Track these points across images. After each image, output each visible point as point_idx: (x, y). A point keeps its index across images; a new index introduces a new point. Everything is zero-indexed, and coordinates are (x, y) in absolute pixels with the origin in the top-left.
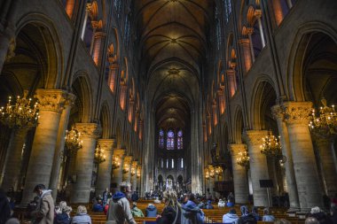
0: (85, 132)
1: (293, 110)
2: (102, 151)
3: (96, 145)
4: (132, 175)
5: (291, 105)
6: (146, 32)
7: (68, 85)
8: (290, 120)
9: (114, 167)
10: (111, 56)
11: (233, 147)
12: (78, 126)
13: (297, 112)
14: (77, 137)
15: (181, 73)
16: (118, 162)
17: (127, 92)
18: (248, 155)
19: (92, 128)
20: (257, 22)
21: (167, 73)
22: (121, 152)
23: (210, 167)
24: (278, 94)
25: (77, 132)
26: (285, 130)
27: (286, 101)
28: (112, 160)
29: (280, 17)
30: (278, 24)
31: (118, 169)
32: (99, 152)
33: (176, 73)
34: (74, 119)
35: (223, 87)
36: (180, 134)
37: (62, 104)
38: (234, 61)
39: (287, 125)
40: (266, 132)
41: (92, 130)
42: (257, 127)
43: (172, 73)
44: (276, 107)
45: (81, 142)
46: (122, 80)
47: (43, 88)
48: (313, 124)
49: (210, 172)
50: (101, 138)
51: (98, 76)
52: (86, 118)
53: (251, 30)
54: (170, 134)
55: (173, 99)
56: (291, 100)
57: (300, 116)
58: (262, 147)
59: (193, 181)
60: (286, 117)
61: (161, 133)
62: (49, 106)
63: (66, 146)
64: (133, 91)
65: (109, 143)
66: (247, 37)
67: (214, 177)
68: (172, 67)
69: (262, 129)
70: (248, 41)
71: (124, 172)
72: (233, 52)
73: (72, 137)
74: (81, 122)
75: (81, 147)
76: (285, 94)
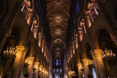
0: (31, 59)
1: (96, 52)
2: (36, 66)
3: (34, 64)
4: (45, 74)
5: (96, 50)
6: (50, 29)
7: (26, 44)
8: (96, 55)
9: (39, 71)
10: (40, 36)
11: (78, 64)
13: (98, 53)
15: (61, 41)
16: (41, 69)
17: (44, 47)
18: (83, 67)
20: (83, 26)
22: (42, 66)
23: (71, 71)
24: (91, 47)
25: (28, 60)
26: (95, 58)
27: (94, 49)
28: (39, 69)
29: (90, 25)
30: (90, 27)
31: (41, 72)
32: (35, 66)
34: (27, 55)
35: (74, 45)
37: (24, 50)
38: (77, 37)
39: (95, 57)
40: (88, 59)
41: (33, 59)
42: (85, 57)
43: (58, 41)
44: (91, 51)
45: (29, 63)
46: (43, 43)
47: (19, 45)
48: (103, 56)
49: (70, 73)
50: (36, 61)
52: (31, 55)
53: (82, 28)
55: (58, 49)
56: (96, 49)
57: (99, 54)
58: (87, 64)
59: (65, 76)
60: (95, 54)
61: (54, 60)
62: (20, 51)
63: (24, 64)
64: (46, 47)
65: (38, 63)
66: (80, 30)
67: (72, 74)
68: (58, 39)
70: (81, 32)
71: (42, 73)
72: (76, 35)
73: (26, 61)
74: (29, 56)
75: (29, 65)
76: (94, 47)
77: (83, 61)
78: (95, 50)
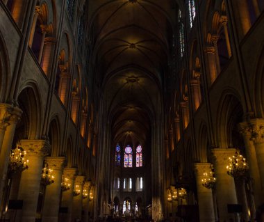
0: (31, 149)
1: (261, 127)
2: (51, 170)
3: (44, 164)
4: (83, 197)
5: (258, 122)
7: (14, 98)
8: (259, 139)
9: (63, 189)
10: (62, 63)
11: (198, 166)
12: (24, 143)
14: (22, 156)
15: (141, 81)
16: (67, 182)
17: (80, 102)
18: (214, 176)
19: (39, 145)
20: (223, 28)
21: (126, 81)
22: (72, 171)
23: (173, 188)
24: (245, 109)
25: (22, 150)
26: (253, 149)
27: (254, 117)
28: (61, 180)
29: (247, 25)
30: (245, 33)
31: (69, 191)
32: (47, 172)
33: (135, 81)
34: (20, 135)
35: (186, 98)
36: (139, 149)
37: (6, 120)
38: (198, 70)
39: (255, 144)
40: (234, 150)
41: (40, 147)
42: (224, 144)
43: (130, 81)
44: (243, 124)
45: (26, 162)
49: (172, 194)
50: (50, 155)
51: (47, 87)
52: (32, 134)
54: (128, 150)
55: (131, 109)
56: (260, 117)
58: (229, 168)
59: (154, 204)
60: (254, 135)
61: (118, 149)
63: (9, 167)
64: (86, 103)
65: (58, 161)
66: (212, 45)
67: (177, 200)
68: (130, 75)
69: (229, 147)
70: (213, 49)
71: (75, 194)
72: (197, 60)
73: (16, 155)
74: (27, 138)
75: (27, 167)
76: (253, 110)
77: (216, 155)
78: (258, 120)
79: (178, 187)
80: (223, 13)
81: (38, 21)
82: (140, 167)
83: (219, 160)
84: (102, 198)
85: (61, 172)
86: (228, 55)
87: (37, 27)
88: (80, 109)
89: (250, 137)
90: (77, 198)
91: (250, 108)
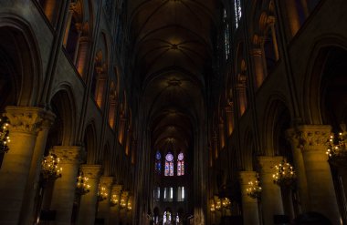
0: (65, 156)
1: (309, 134)
2: (86, 179)
3: (79, 172)
4: (121, 207)
5: (307, 129)
7: (47, 101)
8: (307, 145)
9: (100, 199)
10: (99, 64)
11: (243, 175)
12: (57, 150)
13: (313, 138)
14: (55, 164)
15: (183, 84)
16: (104, 191)
17: (118, 107)
18: (259, 185)
19: (74, 152)
20: (270, 29)
21: (166, 84)
22: (109, 180)
23: (216, 198)
24: (292, 114)
25: (55, 157)
26: (301, 156)
27: (302, 124)
28: (97, 190)
29: (295, 27)
30: (294, 35)
31: (105, 201)
32: (82, 181)
33: (176, 84)
34: (52, 142)
36: (181, 157)
37: (38, 125)
38: (243, 73)
39: (304, 152)
40: (281, 158)
41: (74, 154)
42: (270, 152)
43: (172, 84)
44: (290, 131)
45: (60, 170)
46: (112, 93)
47: (15, 105)
49: (216, 204)
50: (85, 163)
51: (83, 90)
53: (263, 39)
54: (169, 157)
55: (173, 114)
56: (308, 123)
57: (317, 141)
58: (275, 176)
59: (196, 215)
61: (158, 156)
62: (23, 127)
63: (41, 175)
64: (124, 107)
65: (94, 169)
66: (259, 47)
67: (220, 210)
68: (171, 78)
69: (276, 155)
70: (259, 52)
71: (112, 204)
72: (243, 63)
73: (49, 163)
74: (60, 145)
75: (60, 175)
76: (300, 116)
77: (262, 163)
78: (306, 126)
79: (222, 197)
80: (271, 14)
81: (73, 19)
82: (181, 176)
83: (265, 168)
84: (141, 209)
85: (97, 181)
86: (275, 57)
87: (72, 25)
88: (118, 114)
89: (297, 144)
90: (114, 209)
91: (298, 114)
